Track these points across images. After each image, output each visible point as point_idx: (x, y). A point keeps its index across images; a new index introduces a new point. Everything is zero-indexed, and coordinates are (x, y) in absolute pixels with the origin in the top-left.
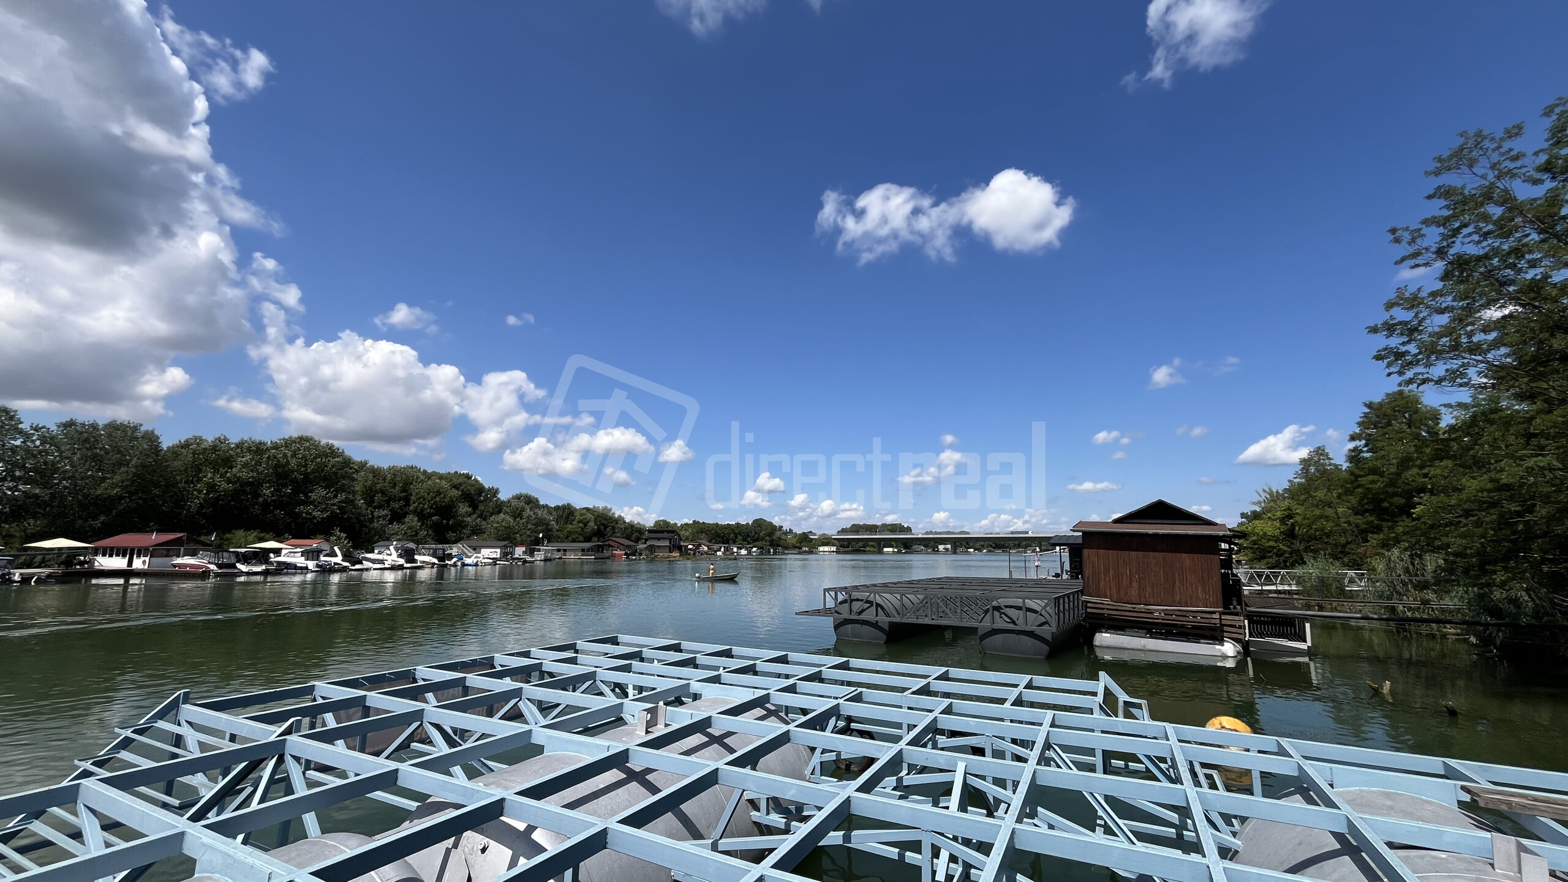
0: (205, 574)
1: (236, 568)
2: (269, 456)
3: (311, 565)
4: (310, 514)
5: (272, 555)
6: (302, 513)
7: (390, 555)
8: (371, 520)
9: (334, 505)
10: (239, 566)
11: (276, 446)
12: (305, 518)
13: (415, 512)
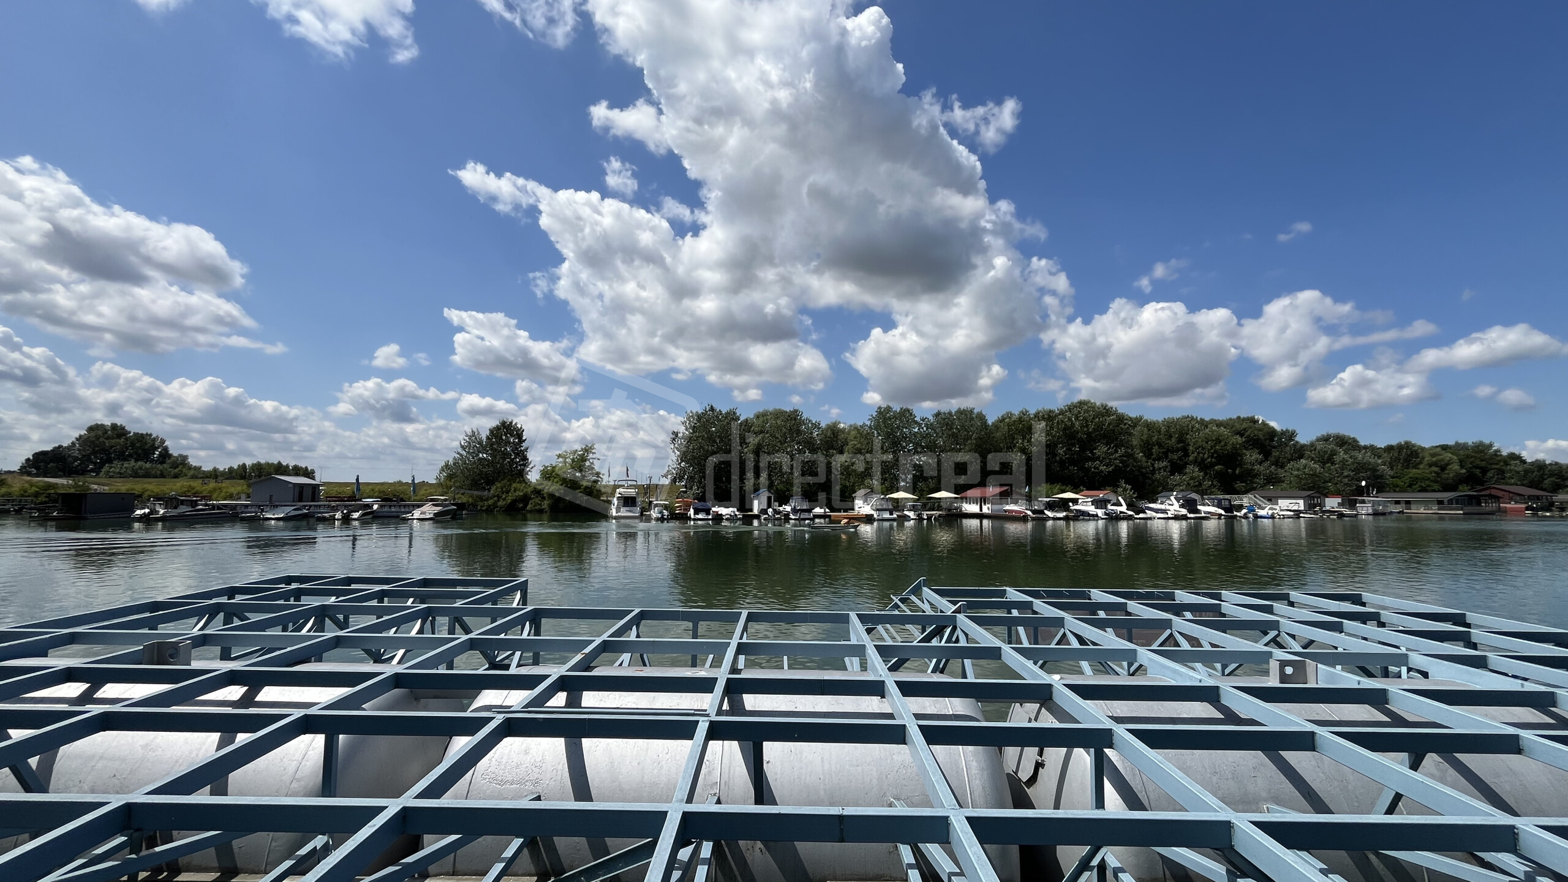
0: (1024, 519)
1: (1045, 514)
2: (1058, 421)
3: (1100, 512)
4: (1098, 468)
5: (1071, 504)
6: (1091, 468)
7: (1172, 505)
8: (1153, 472)
9: (1116, 459)
10: (1046, 511)
11: (1062, 412)
12: (1094, 472)
13: (1195, 462)
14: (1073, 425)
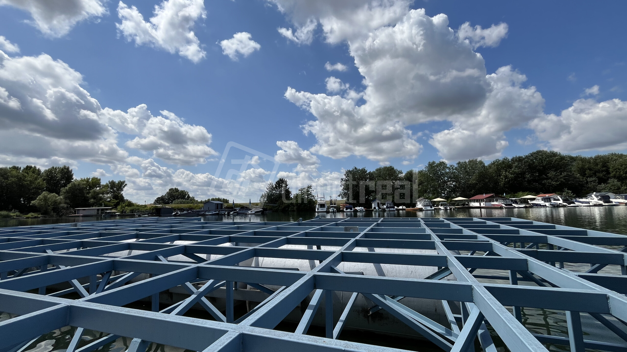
1: (513, 205)
2: (525, 162)
4: (550, 183)
5: (529, 201)
6: (546, 183)
7: (593, 199)
8: (587, 182)
9: (561, 178)
11: (527, 157)
12: (548, 185)
13: (614, 177)
14: (534, 162)
